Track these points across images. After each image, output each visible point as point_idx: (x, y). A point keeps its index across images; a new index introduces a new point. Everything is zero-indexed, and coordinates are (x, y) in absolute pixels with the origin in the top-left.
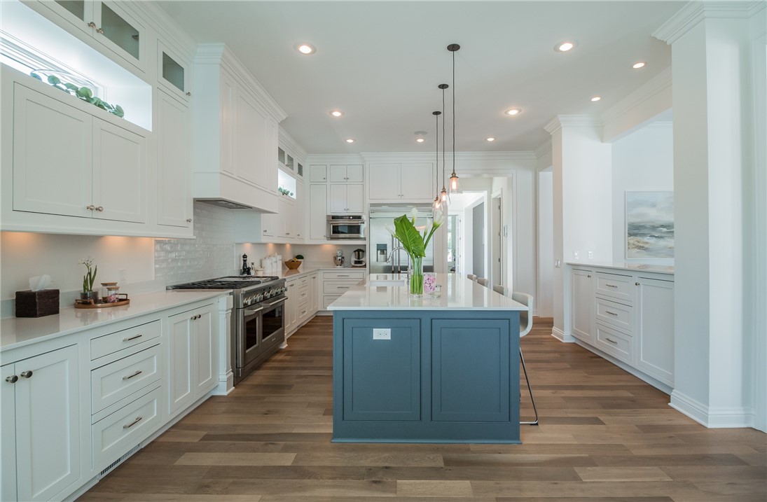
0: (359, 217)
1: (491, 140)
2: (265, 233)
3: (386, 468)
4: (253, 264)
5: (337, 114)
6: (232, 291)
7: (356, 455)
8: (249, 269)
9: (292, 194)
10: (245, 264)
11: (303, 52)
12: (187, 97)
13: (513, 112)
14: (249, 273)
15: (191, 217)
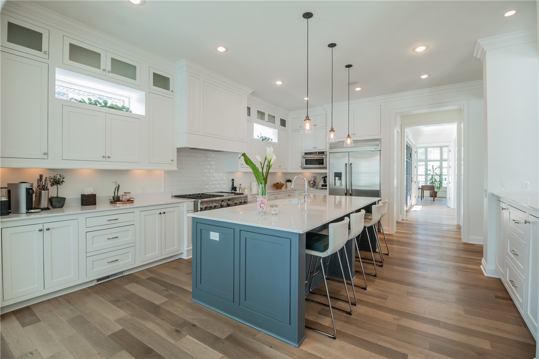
0: (323, 153)
1: (424, 77)
2: (242, 166)
3: (194, 325)
4: (240, 185)
5: (279, 83)
6: (194, 200)
7: (191, 311)
8: (236, 188)
9: (272, 140)
10: (233, 185)
11: (220, 51)
12: (172, 93)
13: (421, 49)
14: (235, 190)
15: (175, 159)
